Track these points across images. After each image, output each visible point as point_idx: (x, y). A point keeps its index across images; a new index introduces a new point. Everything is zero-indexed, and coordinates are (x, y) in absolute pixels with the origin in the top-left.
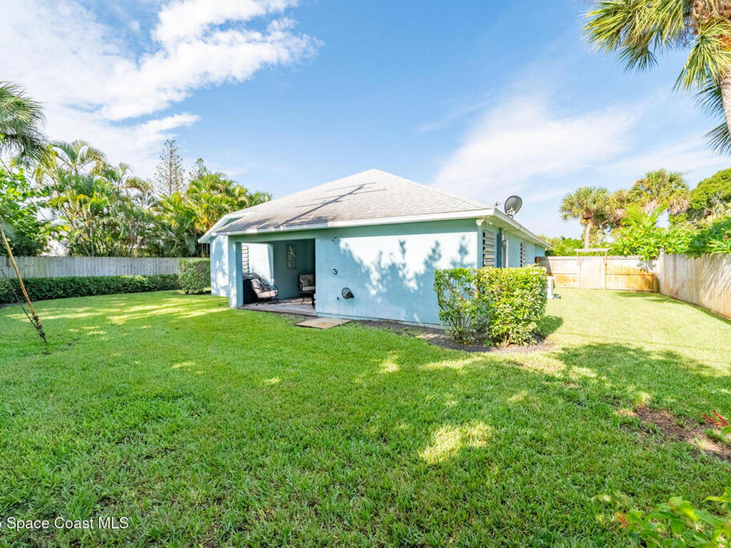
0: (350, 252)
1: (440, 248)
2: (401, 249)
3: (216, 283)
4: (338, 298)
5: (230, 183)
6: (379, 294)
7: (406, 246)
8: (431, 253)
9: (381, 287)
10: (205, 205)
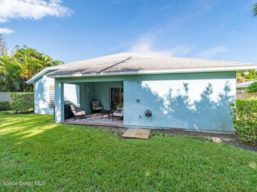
0: (149, 89)
1: (212, 87)
2: (185, 88)
3: (38, 107)
4: (140, 117)
5: (41, 54)
6: (170, 113)
7: (188, 86)
8: (205, 90)
9: (171, 109)
10: (27, 64)
